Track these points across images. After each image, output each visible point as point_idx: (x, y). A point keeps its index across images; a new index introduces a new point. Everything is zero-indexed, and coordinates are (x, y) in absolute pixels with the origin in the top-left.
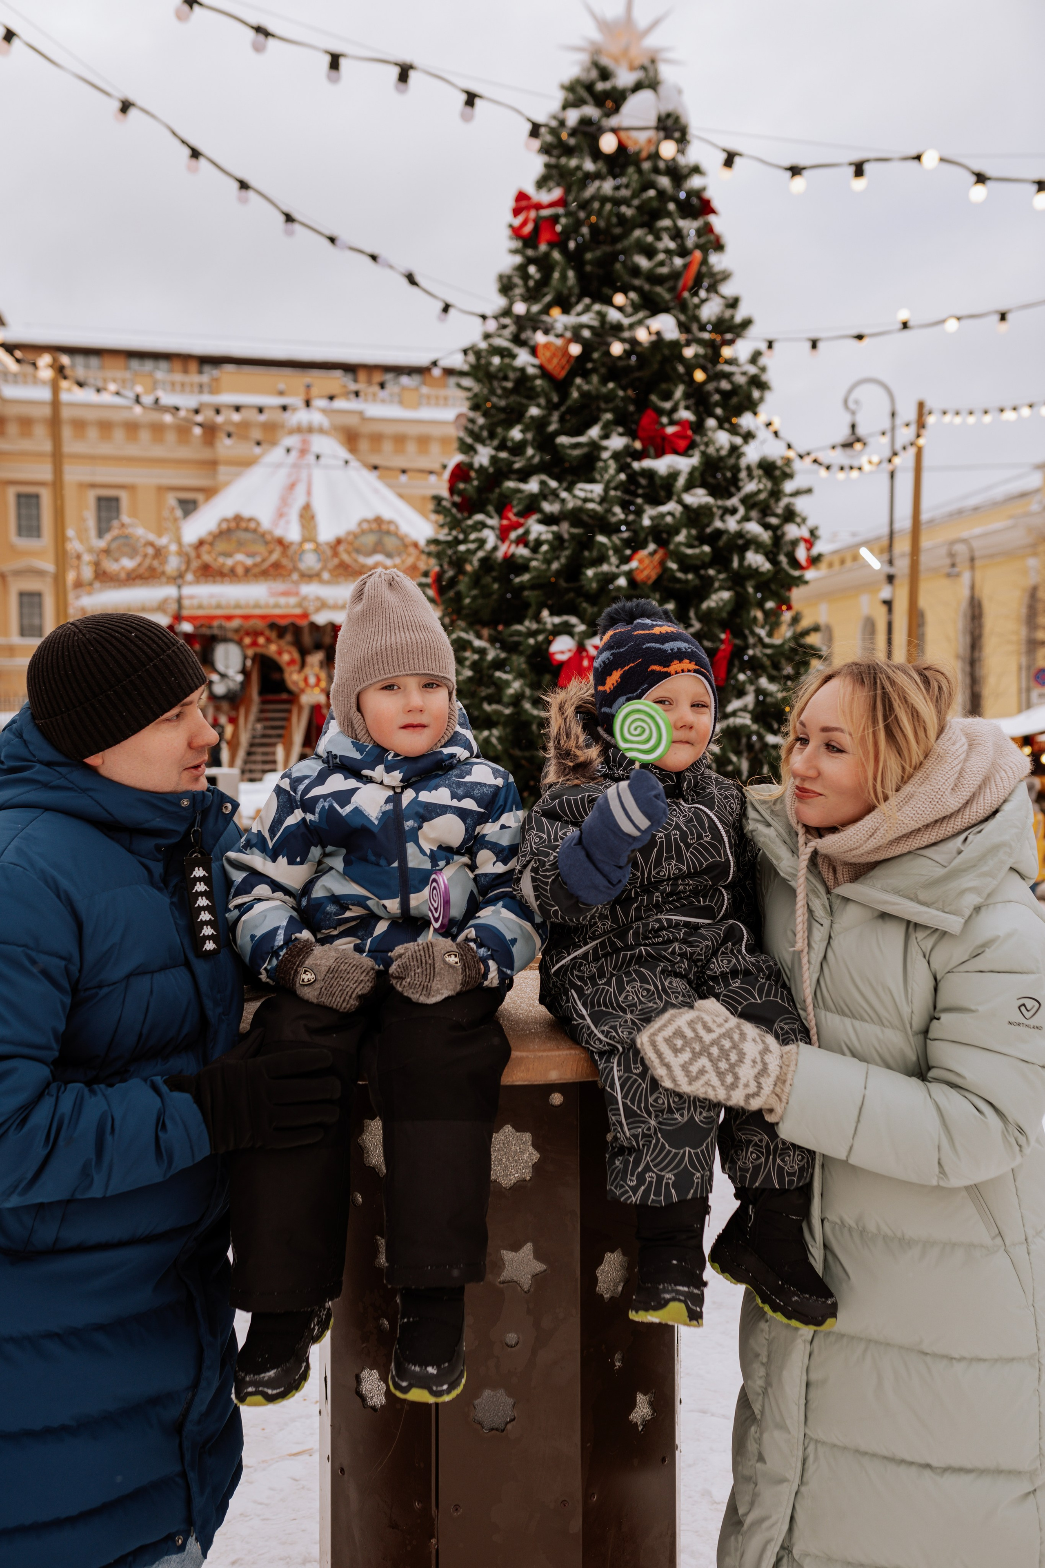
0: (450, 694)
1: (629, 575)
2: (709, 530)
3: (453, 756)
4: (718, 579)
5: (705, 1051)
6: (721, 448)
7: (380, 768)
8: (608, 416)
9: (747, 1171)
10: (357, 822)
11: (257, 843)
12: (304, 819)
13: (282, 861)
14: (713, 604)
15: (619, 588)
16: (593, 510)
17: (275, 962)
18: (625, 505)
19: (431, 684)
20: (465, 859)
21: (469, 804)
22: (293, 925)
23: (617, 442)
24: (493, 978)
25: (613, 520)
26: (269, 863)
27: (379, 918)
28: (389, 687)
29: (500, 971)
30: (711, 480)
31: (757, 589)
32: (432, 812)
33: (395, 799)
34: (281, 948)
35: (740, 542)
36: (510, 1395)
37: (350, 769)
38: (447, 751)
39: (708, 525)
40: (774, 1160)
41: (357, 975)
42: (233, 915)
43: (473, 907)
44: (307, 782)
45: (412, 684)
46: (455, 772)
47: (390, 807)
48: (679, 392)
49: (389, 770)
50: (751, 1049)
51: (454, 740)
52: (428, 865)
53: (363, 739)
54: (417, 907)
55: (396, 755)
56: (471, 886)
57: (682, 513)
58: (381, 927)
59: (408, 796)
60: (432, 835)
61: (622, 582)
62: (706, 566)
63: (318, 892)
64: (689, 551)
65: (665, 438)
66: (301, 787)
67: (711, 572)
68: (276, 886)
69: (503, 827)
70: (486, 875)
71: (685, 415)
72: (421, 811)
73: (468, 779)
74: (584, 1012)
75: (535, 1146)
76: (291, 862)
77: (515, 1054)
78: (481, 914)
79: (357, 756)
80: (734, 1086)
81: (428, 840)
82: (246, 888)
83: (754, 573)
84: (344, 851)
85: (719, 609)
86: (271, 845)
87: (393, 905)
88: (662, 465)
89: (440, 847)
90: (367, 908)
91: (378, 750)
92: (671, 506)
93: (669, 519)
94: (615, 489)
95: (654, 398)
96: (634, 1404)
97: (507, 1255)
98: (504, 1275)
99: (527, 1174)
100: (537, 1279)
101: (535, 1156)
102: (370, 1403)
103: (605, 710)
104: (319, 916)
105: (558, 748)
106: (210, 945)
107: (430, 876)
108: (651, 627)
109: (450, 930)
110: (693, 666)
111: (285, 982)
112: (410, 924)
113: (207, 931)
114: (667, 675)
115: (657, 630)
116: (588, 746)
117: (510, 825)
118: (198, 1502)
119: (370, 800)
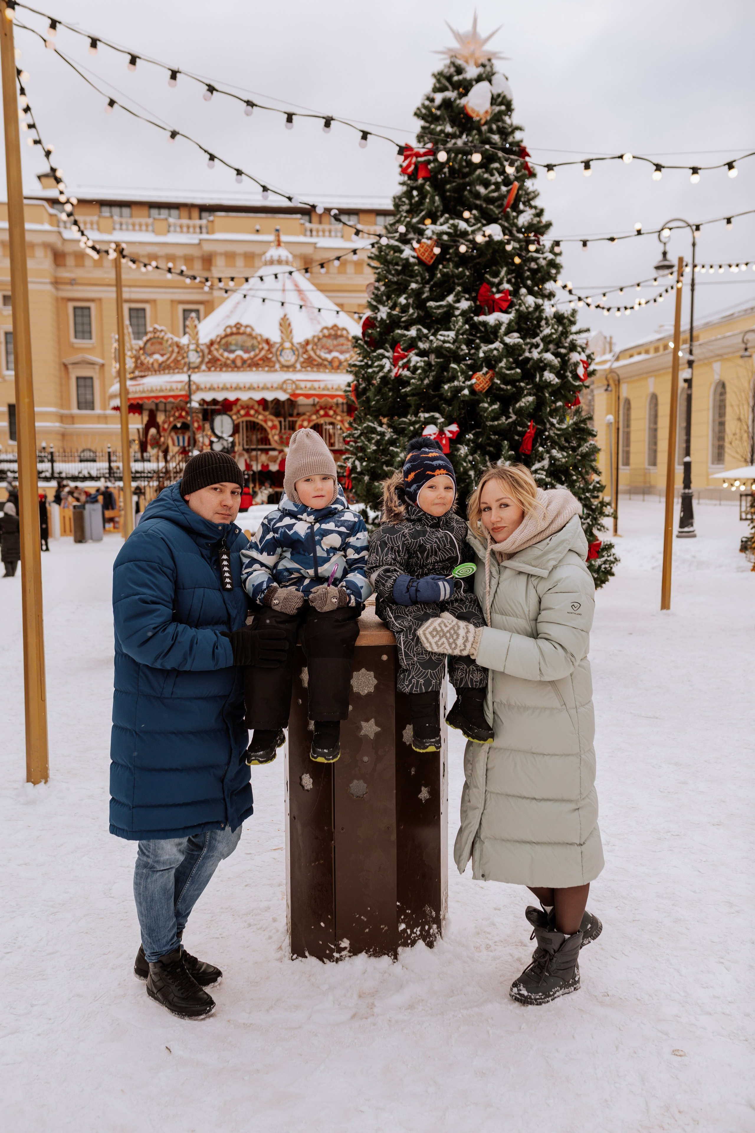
0: (334, 482)
1: (471, 388)
2: (521, 358)
3: (336, 509)
4: (527, 389)
5: (444, 635)
6: (530, 306)
7: (305, 514)
8: (459, 288)
9: (458, 680)
10: (296, 538)
11: (254, 546)
12: (274, 536)
13: (265, 554)
14: (523, 404)
15: (464, 395)
16: (449, 347)
17: (263, 596)
18: (469, 343)
19: (325, 478)
20: (342, 553)
21: (343, 529)
22: (270, 581)
23: (464, 305)
24: (353, 603)
25: (462, 353)
26: (259, 555)
27: (306, 578)
28: (308, 480)
29: (356, 600)
30: (524, 326)
31: (551, 395)
32: (326, 533)
33: (311, 527)
34: (265, 590)
35: (541, 365)
36: (365, 783)
37: (293, 515)
38: (333, 507)
39: (521, 355)
40: (469, 676)
41: (296, 600)
42: (244, 577)
43: (346, 573)
44: (275, 520)
45: (317, 478)
46: (337, 516)
47: (309, 531)
48: (503, 271)
49: (309, 515)
50: (462, 632)
51: (337, 501)
52: (325, 555)
53: (298, 502)
54: (321, 573)
55: (312, 509)
56: (345, 564)
57: (503, 349)
58: (307, 582)
59: (317, 526)
60: (327, 543)
61: (466, 392)
62: (519, 381)
63: (280, 567)
64: (508, 372)
65: (494, 300)
66: (272, 523)
67: (522, 384)
68: (262, 565)
69: (357, 539)
70: (351, 559)
71: (506, 286)
72: (322, 532)
73: (342, 519)
75: (375, 677)
76: (269, 554)
77: (361, 633)
78: (349, 576)
79: (295, 509)
80: (455, 648)
81: (325, 544)
82: (250, 565)
83: (549, 384)
84: (291, 550)
85: (527, 407)
86: (260, 547)
87: (311, 572)
88: (491, 319)
89: (331, 548)
90: (301, 573)
91: (304, 507)
92: (497, 345)
93: (495, 352)
94: (462, 334)
95: (488, 276)
96: (420, 791)
97: (363, 724)
98: (363, 733)
99: (372, 690)
100: (377, 734)
101: (376, 682)
102: (306, 788)
103: (408, 489)
104: (281, 577)
105: (387, 506)
106: (229, 586)
107: (327, 560)
108: (428, 453)
109: (335, 582)
110: (445, 472)
111: (267, 604)
112: (319, 580)
113: (228, 580)
114: (434, 476)
115: (430, 455)
116: (400, 506)
117: (361, 538)
118: (230, 811)
119: (301, 528)
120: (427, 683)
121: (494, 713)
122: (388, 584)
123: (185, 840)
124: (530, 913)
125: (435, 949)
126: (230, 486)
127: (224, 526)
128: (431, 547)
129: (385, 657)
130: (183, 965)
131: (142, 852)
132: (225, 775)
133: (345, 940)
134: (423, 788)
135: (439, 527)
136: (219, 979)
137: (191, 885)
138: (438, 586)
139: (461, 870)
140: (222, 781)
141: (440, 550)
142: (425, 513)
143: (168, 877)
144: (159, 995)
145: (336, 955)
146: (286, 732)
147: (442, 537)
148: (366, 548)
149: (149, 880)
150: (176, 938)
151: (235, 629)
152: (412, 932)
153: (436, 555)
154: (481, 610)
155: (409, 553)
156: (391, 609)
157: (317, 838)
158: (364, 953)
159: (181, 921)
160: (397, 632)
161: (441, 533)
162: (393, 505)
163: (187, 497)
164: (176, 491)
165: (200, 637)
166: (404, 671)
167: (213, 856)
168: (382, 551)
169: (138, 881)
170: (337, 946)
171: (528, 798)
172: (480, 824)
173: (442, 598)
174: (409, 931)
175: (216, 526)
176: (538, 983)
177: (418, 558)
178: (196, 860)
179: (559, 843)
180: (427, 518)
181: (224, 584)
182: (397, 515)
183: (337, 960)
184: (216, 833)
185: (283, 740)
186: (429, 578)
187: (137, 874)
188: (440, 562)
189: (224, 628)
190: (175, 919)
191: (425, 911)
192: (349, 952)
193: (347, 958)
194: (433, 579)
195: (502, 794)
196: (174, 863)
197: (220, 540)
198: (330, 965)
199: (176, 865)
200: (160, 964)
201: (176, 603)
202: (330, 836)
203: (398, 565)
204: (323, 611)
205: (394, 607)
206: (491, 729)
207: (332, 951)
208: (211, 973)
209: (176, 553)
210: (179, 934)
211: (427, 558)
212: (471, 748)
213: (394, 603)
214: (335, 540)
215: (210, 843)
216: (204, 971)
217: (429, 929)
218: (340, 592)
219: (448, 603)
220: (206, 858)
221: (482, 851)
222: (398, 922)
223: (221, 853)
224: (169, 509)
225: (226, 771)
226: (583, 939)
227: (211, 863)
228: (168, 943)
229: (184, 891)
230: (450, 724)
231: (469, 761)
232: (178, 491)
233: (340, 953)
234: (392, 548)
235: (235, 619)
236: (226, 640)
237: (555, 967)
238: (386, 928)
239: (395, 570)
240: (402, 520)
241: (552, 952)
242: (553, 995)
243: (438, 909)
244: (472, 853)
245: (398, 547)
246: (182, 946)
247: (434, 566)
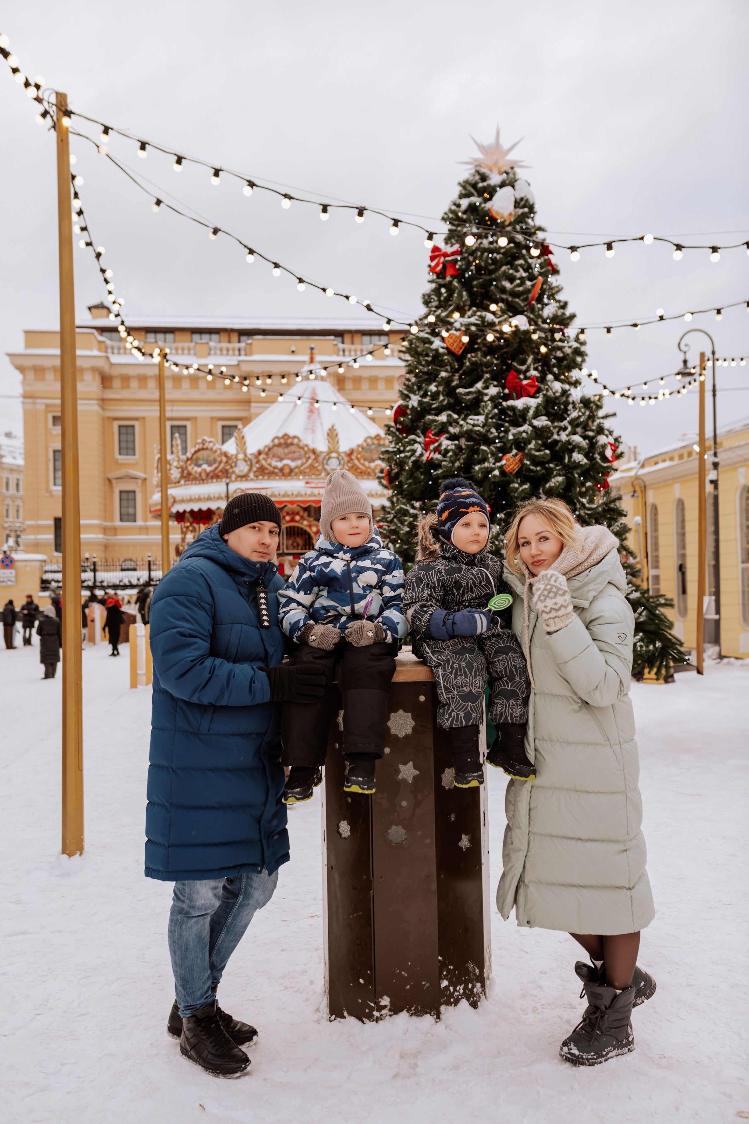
0: (370, 521)
1: (501, 468)
2: (549, 441)
3: (372, 547)
4: (556, 470)
6: (557, 392)
7: (341, 553)
8: (487, 376)
9: (497, 715)
10: (332, 575)
11: (292, 586)
12: (310, 575)
13: (302, 593)
14: (553, 485)
15: (495, 476)
16: (478, 431)
17: (300, 633)
18: (498, 427)
19: (361, 517)
20: (378, 591)
21: (379, 567)
22: (306, 619)
23: (493, 391)
24: (389, 639)
25: (491, 436)
26: (296, 594)
27: (343, 615)
28: (344, 519)
29: (392, 636)
30: (551, 411)
31: (580, 475)
32: (362, 570)
33: (348, 565)
34: (302, 627)
35: (570, 447)
36: (404, 828)
37: (329, 554)
38: (369, 545)
39: (550, 438)
40: (508, 710)
41: (332, 635)
42: (281, 615)
43: (382, 610)
44: (311, 560)
45: (353, 517)
46: (372, 554)
47: (345, 568)
48: (530, 359)
49: (345, 553)
51: (372, 540)
52: (362, 592)
53: (334, 541)
54: (358, 610)
55: (348, 547)
56: (381, 602)
57: (532, 431)
58: (343, 619)
59: (353, 563)
60: (364, 580)
61: (496, 472)
62: (548, 462)
63: (317, 605)
64: (537, 454)
65: (522, 387)
66: (309, 562)
67: (552, 465)
68: (299, 604)
69: (393, 576)
70: (386, 597)
71: (534, 373)
72: (358, 569)
73: (378, 557)
74: (429, 651)
75: (413, 719)
76: (306, 593)
77: (398, 668)
78: (385, 612)
79: (332, 548)
81: (362, 581)
82: (286, 605)
83: (577, 465)
84: (327, 588)
85: (557, 487)
86: (297, 587)
87: (348, 609)
88: (520, 403)
89: (367, 585)
90: (337, 611)
91: (340, 546)
92: (526, 427)
93: (524, 435)
94: (492, 418)
95: (515, 364)
96: (461, 839)
97: (402, 767)
98: (400, 777)
99: (409, 731)
100: (415, 778)
101: (413, 723)
102: (343, 836)
103: (442, 528)
104: (317, 615)
105: (422, 545)
106: (266, 624)
107: (363, 597)
108: (462, 491)
109: (371, 618)
110: (479, 509)
111: (304, 640)
112: (355, 616)
113: (265, 618)
114: (468, 513)
115: (463, 493)
116: (435, 544)
117: (397, 576)
118: (267, 853)
119: (337, 566)
120: (468, 716)
121: (535, 750)
122: (425, 619)
123: (220, 883)
124: (579, 968)
125: (480, 1010)
126: (268, 525)
127: (262, 564)
128: (467, 583)
129: (422, 698)
130: (218, 1021)
131: (177, 897)
132: (261, 816)
133: (385, 997)
134: (463, 836)
135: (474, 564)
136: (255, 1038)
137: (226, 935)
138: (474, 618)
139: (506, 917)
140: (259, 822)
141: (475, 586)
142: (460, 551)
143: (204, 925)
144: (193, 1053)
145: (376, 1014)
146: (323, 769)
147: (478, 574)
148: (402, 586)
149: (184, 927)
150: (210, 992)
151: (272, 665)
152: (455, 990)
153: (472, 591)
154: (519, 645)
155: (444, 590)
156: (428, 645)
157: (355, 888)
158: (405, 1012)
159: (216, 974)
160: (435, 667)
161: (476, 570)
162: (428, 543)
163: (226, 537)
164: (215, 531)
165: (237, 671)
166: (444, 705)
167: (248, 904)
168: (418, 588)
169: (173, 928)
170: (377, 1003)
171: (573, 839)
172: (524, 867)
173: (479, 631)
174: (451, 989)
175: (254, 564)
176: (590, 1041)
177: (454, 594)
178: (232, 909)
179: (607, 887)
180: (462, 556)
181: (261, 622)
182: (432, 553)
183: (377, 1020)
184: (251, 879)
185: (320, 780)
186: (465, 611)
187: (171, 921)
188: (476, 598)
189: (261, 664)
190: (209, 972)
191: (467, 968)
192: (390, 1010)
193: (388, 1018)
194: (469, 612)
195: (546, 835)
196: (209, 908)
197: (258, 579)
198: (370, 1025)
199: (211, 912)
200: (194, 1019)
201: (213, 637)
202: (368, 885)
203: (434, 601)
204: (360, 645)
205: (431, 643)
206: (533, 766)
207: (372, 1009)
208: (246, 1032)
209: (214, 589)
210: (214, 989)
211: (463, 594)
212: (513, 788)
213: (433, 638)
214: (370, 578)
215: (246, 890)
216: (239, 1031)
217: (473, 987)
218: (376, 627)
219: (485, 639)
220: (242, 906)
221: (526, 895)
222: (440, 978)
223: (257, 901)
224: (208, 548)
225: (263, 811)
226: (636, 997)
227: (247, 912)
228: (202, 996)
229: (219, 942)
230: (491, 762)
231: (511, 802)
232: (217, 531)
233: (380, 1011)
234: (428, 584)
235: (272, 656)
236: (263, 674)
237: (607, 1025)
238: (428, 985)
239: (431, 606)
240: (437, 558)
241: (603, 1008)
242: (607, 1054)
243: (481, 967)
244: (515, 901)
245: (434, 583)
246: (217, 1000)
247: (470, 602)
